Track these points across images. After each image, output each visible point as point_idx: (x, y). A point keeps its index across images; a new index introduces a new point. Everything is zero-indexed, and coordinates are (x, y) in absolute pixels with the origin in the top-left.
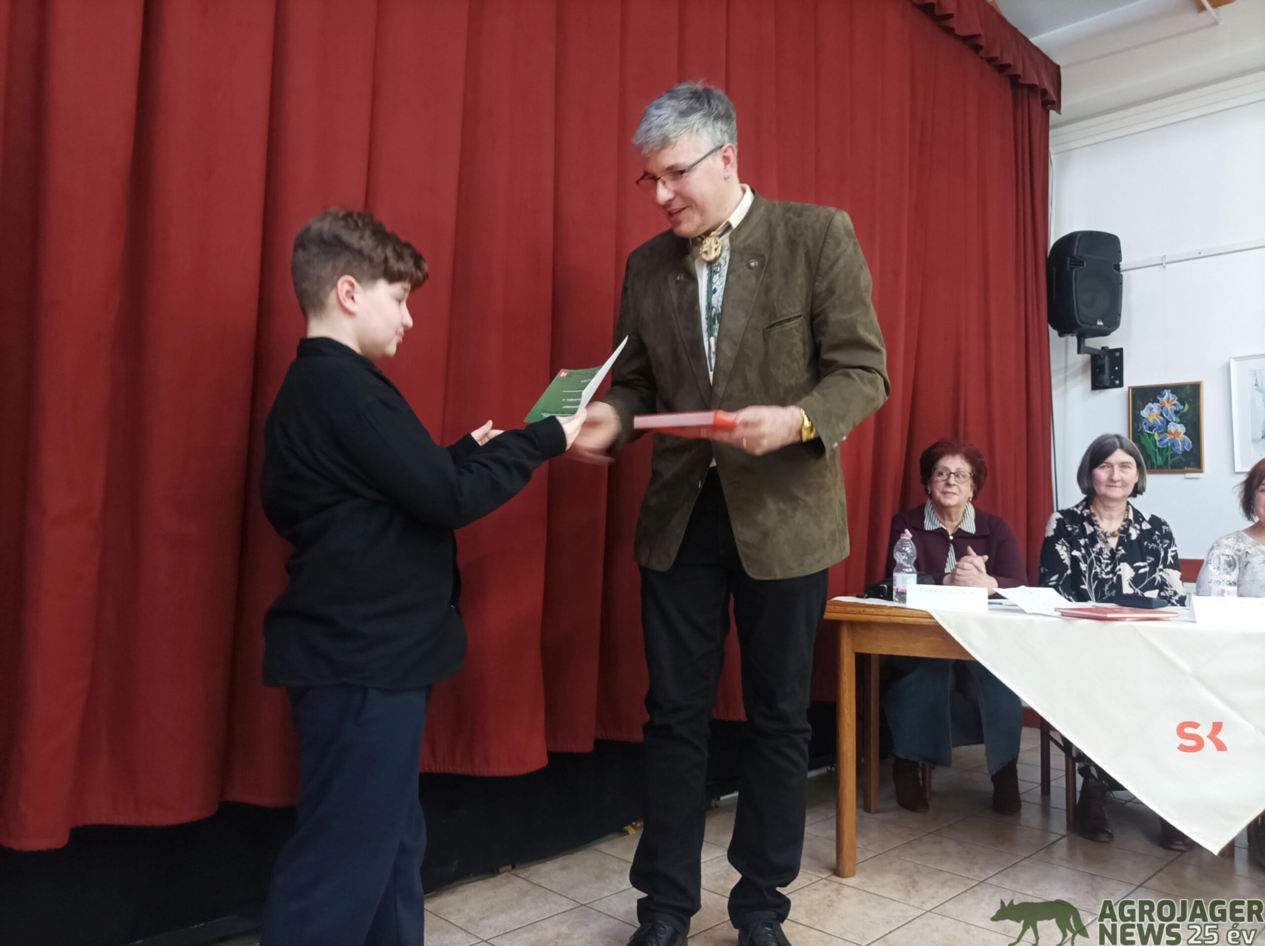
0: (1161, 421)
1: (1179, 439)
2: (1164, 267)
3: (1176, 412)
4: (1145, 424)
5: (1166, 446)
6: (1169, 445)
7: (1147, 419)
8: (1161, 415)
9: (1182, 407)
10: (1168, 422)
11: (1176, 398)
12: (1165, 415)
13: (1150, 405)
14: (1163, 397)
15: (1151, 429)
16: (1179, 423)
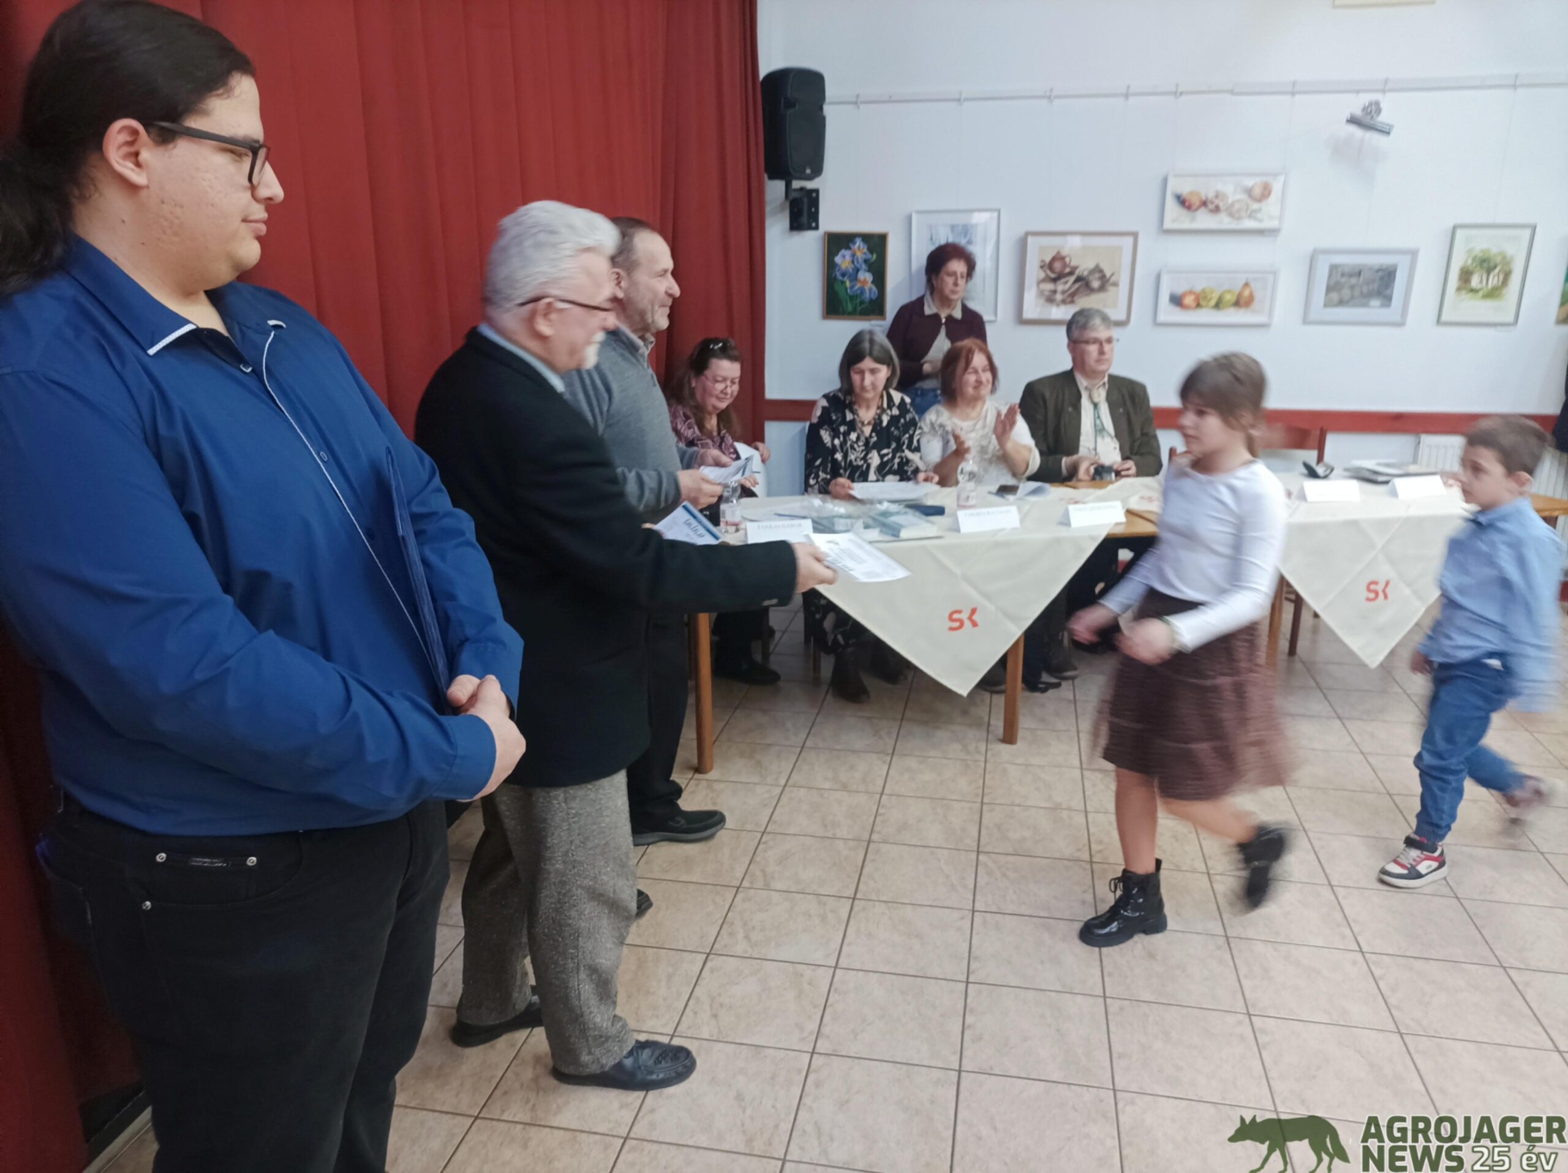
0: (853, 269)
1: (867, 288)
2: (858, 107)
3: (866, 261)
4: (839, 270)
5: (855, 294)
6: (859, 292)
7: (840, 266)
8: (853, 262)
9: (869, 256)
10: (858, 270)
11: (866, 247)
12: (856, 263)
13: (843, 252)
14: (854, 243)
15: (843, 275)
16: (869, 271)
